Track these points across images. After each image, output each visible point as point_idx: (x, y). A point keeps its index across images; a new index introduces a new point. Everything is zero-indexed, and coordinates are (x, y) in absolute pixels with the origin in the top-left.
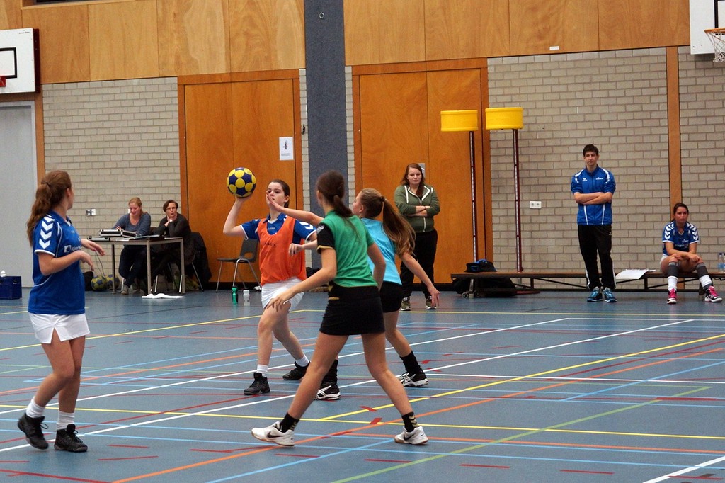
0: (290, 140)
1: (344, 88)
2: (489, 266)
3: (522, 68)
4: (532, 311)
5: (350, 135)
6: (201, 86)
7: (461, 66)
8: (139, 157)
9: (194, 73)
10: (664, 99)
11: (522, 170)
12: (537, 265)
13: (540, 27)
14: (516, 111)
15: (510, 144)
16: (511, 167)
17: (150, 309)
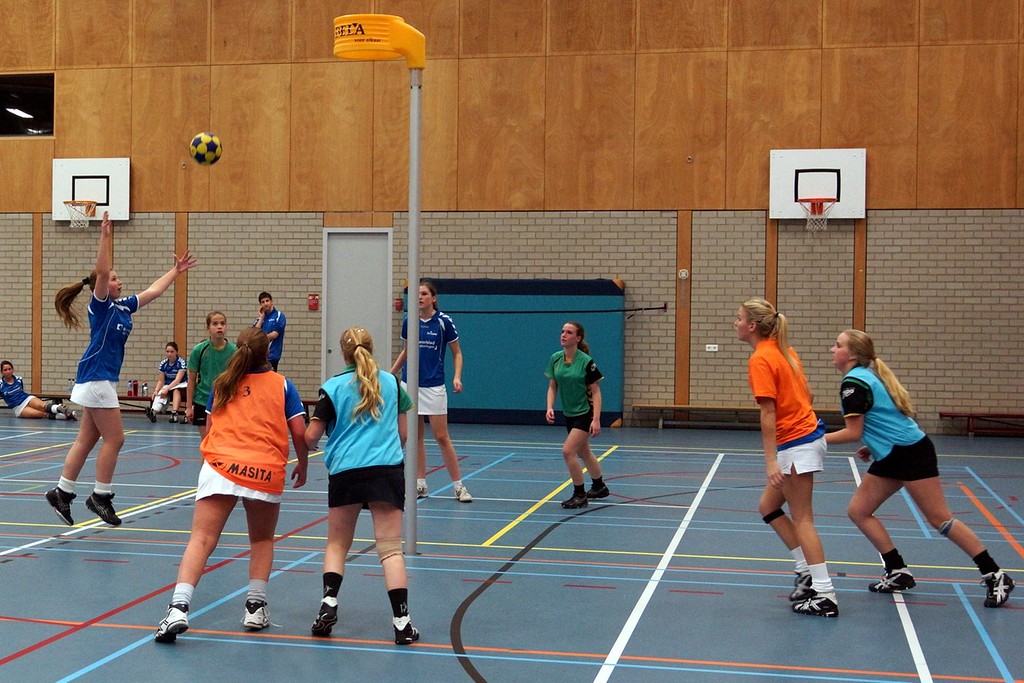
10: (30, 254)
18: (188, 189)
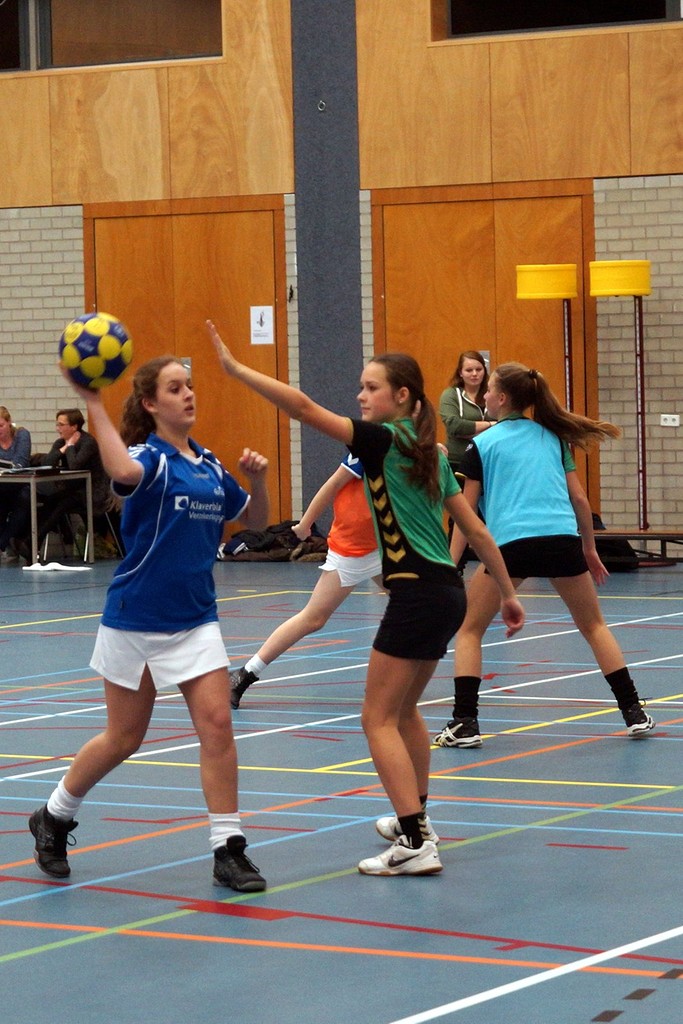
0: (268, 311)
1: (357, 225)
3: (651, 195)
4: (665, 594)
5: (367, 304)
6: (122, 220)
7: (549, 190)
8: (19, 338)
9: (108, 199)
11: (649, 363)
14: (638, 266)
15: (630, 320)
16: (631, 358)
17: (36, 588)
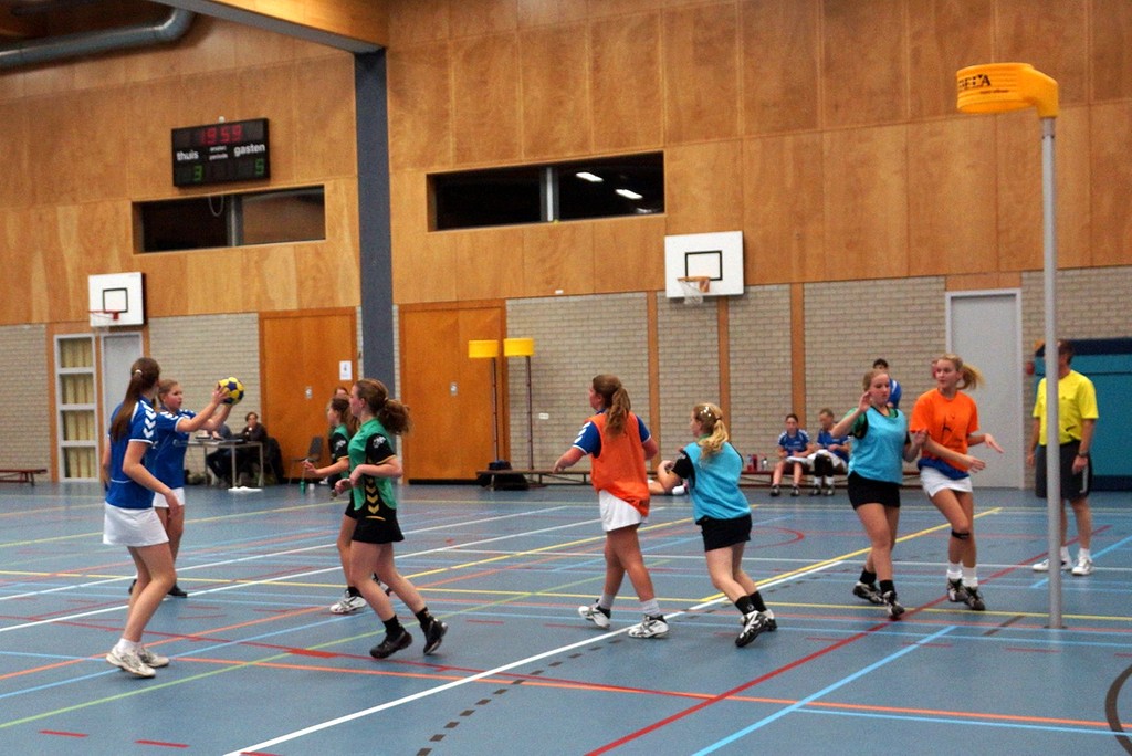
0: (349, 364)
1: (392, 322)
2: (507, 465)
3: (534, 307)
4: (541, 500)
6: (277, 320)
7: (485, 305)
9: (271, 310)
10: (646, 333)
11: (533, 389)
12: (545, 465)
13: (548, 275)
14: (528, 341)
15: (524, 368)
16: (525, 387)
17: (235, 499)
18: (802, 258)
